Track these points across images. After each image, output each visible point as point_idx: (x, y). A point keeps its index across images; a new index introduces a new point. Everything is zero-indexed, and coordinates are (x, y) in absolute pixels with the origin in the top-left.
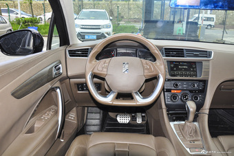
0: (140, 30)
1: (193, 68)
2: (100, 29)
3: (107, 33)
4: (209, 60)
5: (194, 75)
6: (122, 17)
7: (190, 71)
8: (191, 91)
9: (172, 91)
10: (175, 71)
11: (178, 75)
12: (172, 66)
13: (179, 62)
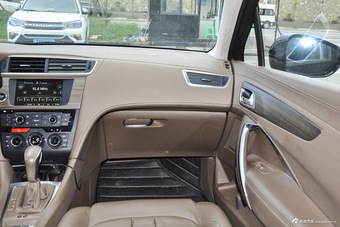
0: (144, 31)
1: (58, 91)
2: (61, 29)
3: (75, 37)
4: (86, 76)
5: (57, 102)
6: (123, 10)
7: (52, 94)
8: (47, 129)
9: (14, 130)
10: (25, 95)
11: (29, 102)
12: (21, 87)
13: (34, 81)
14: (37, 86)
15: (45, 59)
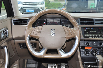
0: (64, 6)
2: (36, 5)
3: (41, 8)
5: (101, 37)
7: (98, 34)
9: (86, 48)
10: (87, 34)
11: (90, 37)
12: (85, 30)
13: (90, 28)
14: (92, 30)
15: (93, 19)
